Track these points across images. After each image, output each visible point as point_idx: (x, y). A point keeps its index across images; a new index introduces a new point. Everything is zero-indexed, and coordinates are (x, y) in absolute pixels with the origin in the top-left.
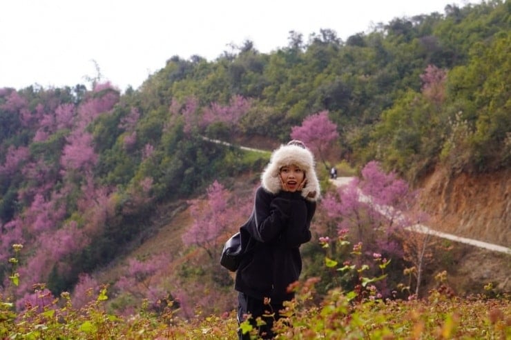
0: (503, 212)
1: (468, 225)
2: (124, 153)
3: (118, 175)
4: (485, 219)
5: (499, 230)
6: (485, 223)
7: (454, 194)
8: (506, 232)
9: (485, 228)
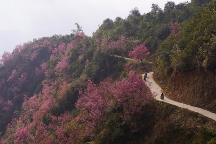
0: (194, 90)
1: (181, 96)
2: (79, 63)
3: (76, 74)
4: (187, 93)
5: (191, 98)
6: (187, 95)
7: (177, 81)
8: (194, 99)
9: (187, 97)
